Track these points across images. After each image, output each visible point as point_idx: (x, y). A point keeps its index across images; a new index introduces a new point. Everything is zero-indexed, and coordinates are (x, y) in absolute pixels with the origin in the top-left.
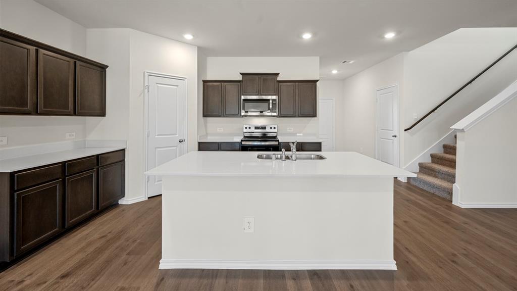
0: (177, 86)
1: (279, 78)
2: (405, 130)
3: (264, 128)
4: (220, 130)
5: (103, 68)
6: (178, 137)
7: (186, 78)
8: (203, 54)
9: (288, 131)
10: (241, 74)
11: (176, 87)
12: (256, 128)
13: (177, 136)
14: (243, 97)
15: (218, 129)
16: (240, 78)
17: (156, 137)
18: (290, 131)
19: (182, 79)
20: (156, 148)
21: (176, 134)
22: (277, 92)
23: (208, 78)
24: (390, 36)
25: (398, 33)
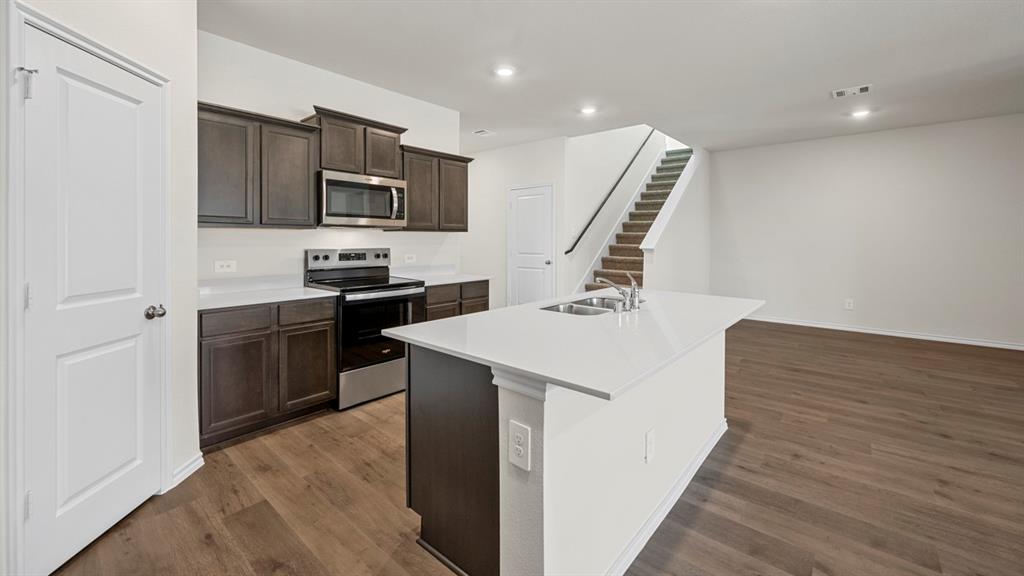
0: (138, 102)
1: (406, 141)
2: (567, 253)
3: (360, 256)
4: (226, 267)
6: (144, 298)
7: (166, 81)
9: (407, 261)
10: (315, 107)
11: (133, 105)
12: (343, 257)
13: (137, 295)
14: (327, 175)
15: (218, 264)
17: (59, 307)
18: (410, 261)
19: (154, 80)
20: (59, 357)
21: (133, 290)
24: (589, 111)
25: (600, 108)
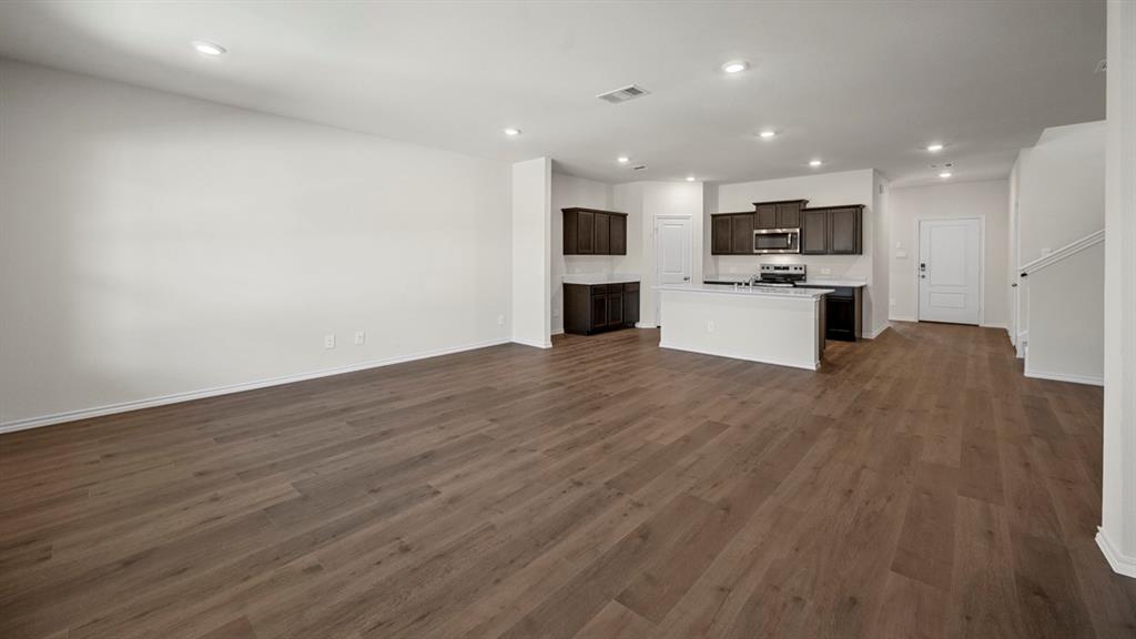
0: (682, 225)
1: (808, 206)
3: (787, 268)
4: (733, 270)
5: (624, 216)
6: (683, 275)
8: (710, 190)
12: (776, 268)
14: (756, 232)
16: (753, 209)
18: (825, 273)
19: (688, 218)
21: (680, 272)
22: (801, 223)
23: (720, 212)
